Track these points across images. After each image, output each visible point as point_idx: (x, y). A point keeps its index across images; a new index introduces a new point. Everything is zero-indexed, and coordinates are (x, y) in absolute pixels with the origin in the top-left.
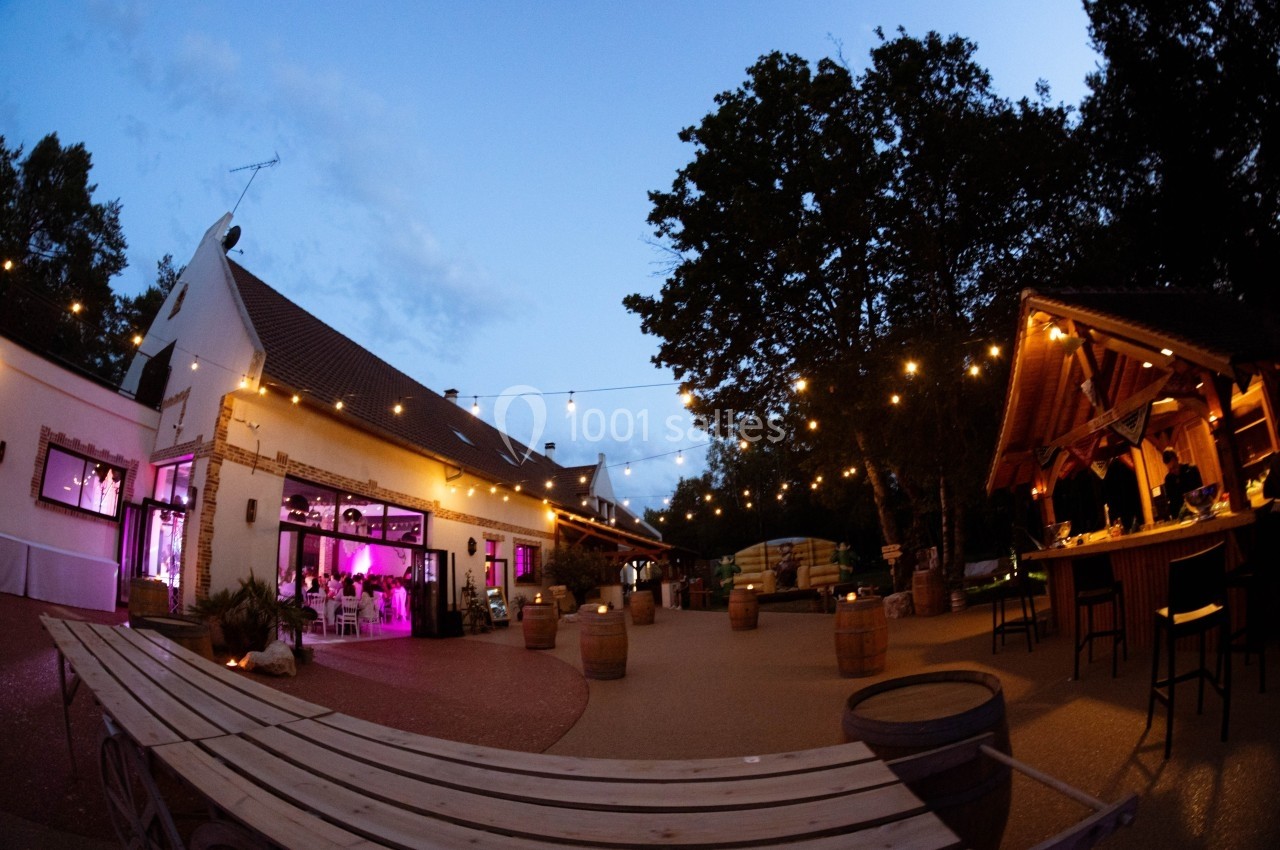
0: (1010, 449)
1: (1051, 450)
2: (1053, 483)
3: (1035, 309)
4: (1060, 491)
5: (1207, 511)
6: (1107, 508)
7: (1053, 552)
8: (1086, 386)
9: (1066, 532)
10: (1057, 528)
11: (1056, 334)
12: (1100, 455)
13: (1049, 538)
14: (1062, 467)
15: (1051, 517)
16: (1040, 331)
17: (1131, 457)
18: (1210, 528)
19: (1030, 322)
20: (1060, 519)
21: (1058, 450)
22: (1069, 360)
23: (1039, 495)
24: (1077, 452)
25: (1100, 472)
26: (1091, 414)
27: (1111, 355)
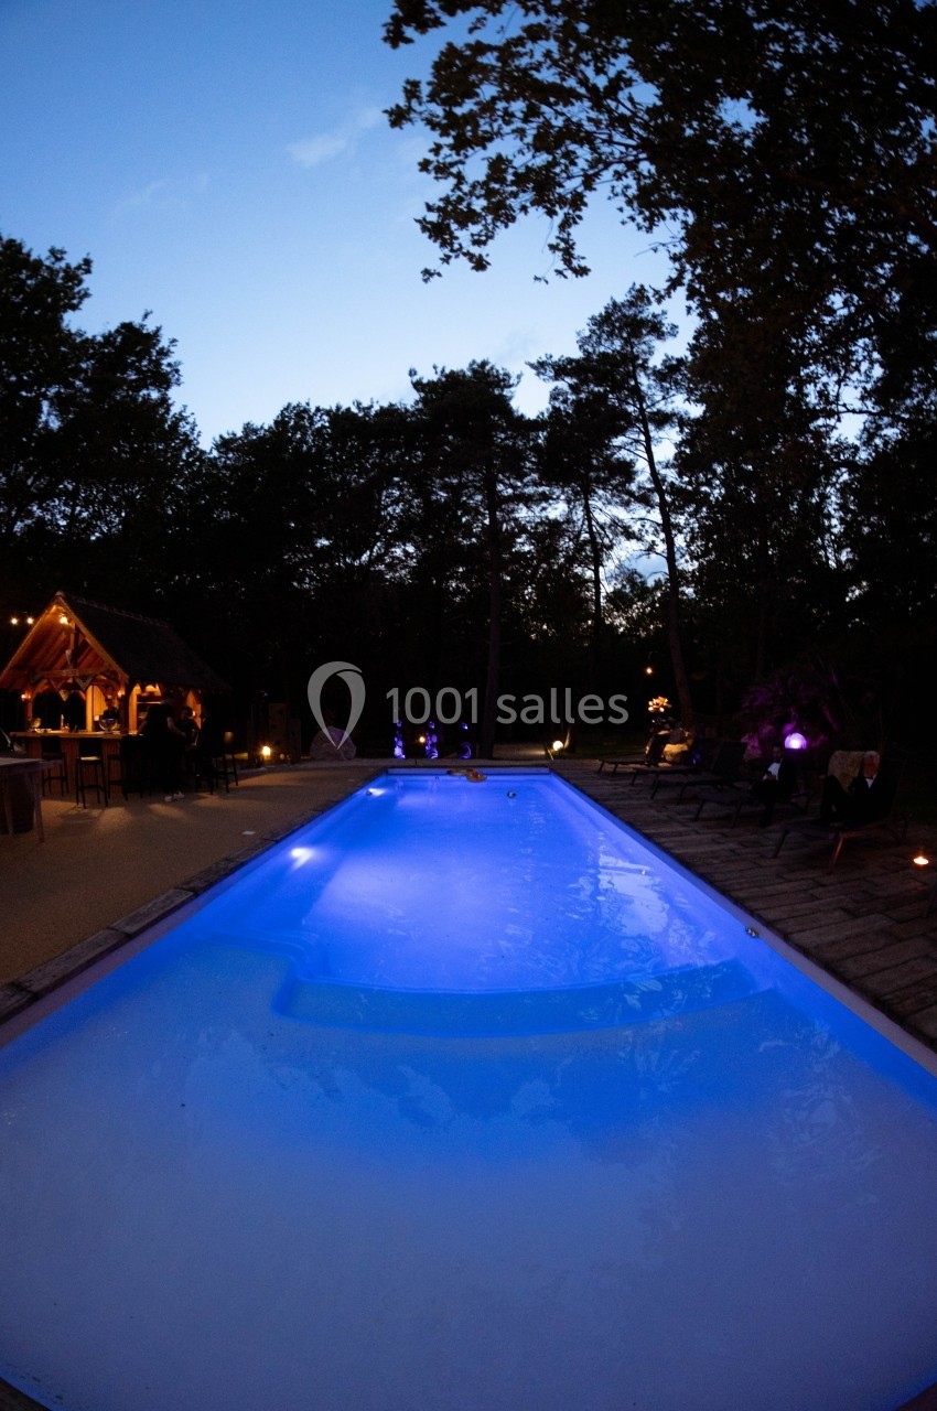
0: (17, 667)
1: (39, 676)
2: (34, 696)
3: (59, 604)
4: (38, 700)
5: (109, 730)
6: (62, 717)
7: (29, 734)
8: (68, 652)
9: (37, 725)
10: (33, 721)
11: (64, 620)
12: (66, 687)
13: (26, 726)
14: (42, 687)
15: (30, 714)
16: (57, 613)
17: (85, 692)
18: (109, 737)
19: (54, 607)
20: (35, 717)
21: (43, 678)
22: (63, 636)
23: (26, 700)
24: (53, 682)
25: (64, 696)
26: (65, 666)
27: (85, 644)
